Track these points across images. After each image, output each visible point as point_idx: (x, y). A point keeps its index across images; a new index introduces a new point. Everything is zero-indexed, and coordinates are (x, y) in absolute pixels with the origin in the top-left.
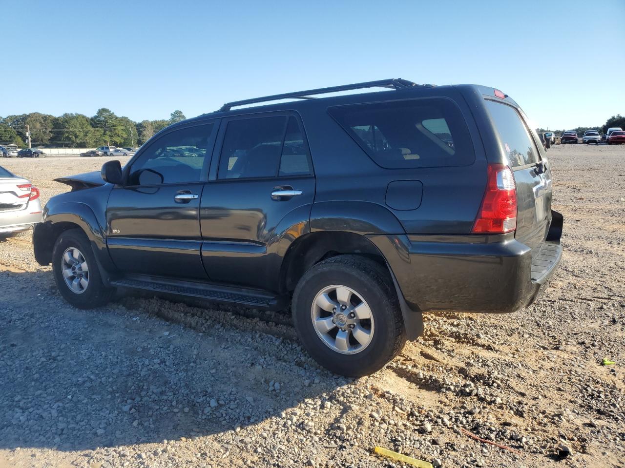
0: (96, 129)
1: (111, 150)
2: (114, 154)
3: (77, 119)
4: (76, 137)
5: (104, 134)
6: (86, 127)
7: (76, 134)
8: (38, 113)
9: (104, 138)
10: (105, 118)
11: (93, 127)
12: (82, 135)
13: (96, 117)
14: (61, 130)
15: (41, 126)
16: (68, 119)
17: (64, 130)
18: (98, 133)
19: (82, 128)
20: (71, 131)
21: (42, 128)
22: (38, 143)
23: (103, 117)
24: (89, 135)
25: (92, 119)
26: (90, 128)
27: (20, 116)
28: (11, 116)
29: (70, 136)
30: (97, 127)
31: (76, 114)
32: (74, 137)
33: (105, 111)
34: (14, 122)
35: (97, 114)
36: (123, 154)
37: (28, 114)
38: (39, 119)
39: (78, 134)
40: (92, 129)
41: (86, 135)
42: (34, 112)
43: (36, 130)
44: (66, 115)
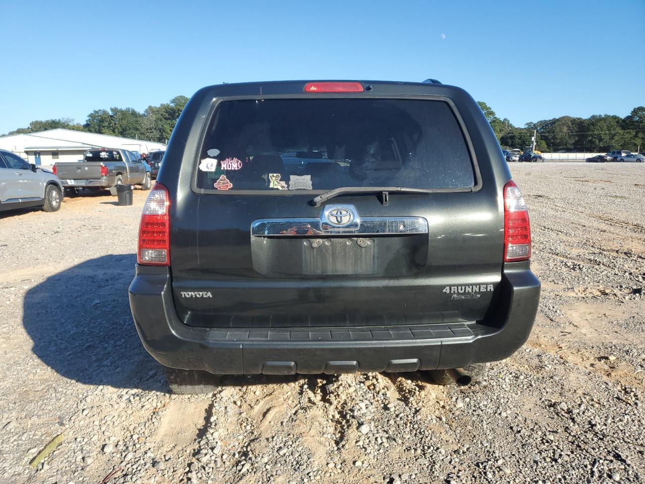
0: (626, 131)
1: (623, 155)
2: (625, 159)
3: (605, 121)
4: (601, 140)
5: (636, 136)
6: (614, 129)
7: (601, 137)
8: (568, 117)
9: (633, 141)
10: (640, 117)
11: (623, 128)
12: (607, 137)
13: (628, 117)
14: (585, 133)
15: (568, 130)
16: (595, 121)
17: (587, 133)
18: (628, 136)
19: (609, 130)
20: (595, 134)
21: (568, 131)
22: (561, 147)
23: (638, 116)
24: (616, 138)
25: (624, 121)
26: (619, 130)
27: (550, 121)
28: (541, 121)
29: (593, 140)
30: (629, 129)
31: (606, 115)
32: (597, 140)
33: (642, 110)
34: (543, 127)
35: (631, 113)
36: (636, 159)
37: (558, 118)
38: (567, 123)
39: (603, 137)
40: (621, 132)
41: (612, 138)
42: (564, 116)
43: (562, 134)
44: (593, 117)
